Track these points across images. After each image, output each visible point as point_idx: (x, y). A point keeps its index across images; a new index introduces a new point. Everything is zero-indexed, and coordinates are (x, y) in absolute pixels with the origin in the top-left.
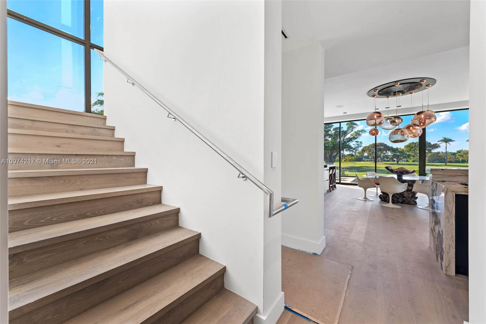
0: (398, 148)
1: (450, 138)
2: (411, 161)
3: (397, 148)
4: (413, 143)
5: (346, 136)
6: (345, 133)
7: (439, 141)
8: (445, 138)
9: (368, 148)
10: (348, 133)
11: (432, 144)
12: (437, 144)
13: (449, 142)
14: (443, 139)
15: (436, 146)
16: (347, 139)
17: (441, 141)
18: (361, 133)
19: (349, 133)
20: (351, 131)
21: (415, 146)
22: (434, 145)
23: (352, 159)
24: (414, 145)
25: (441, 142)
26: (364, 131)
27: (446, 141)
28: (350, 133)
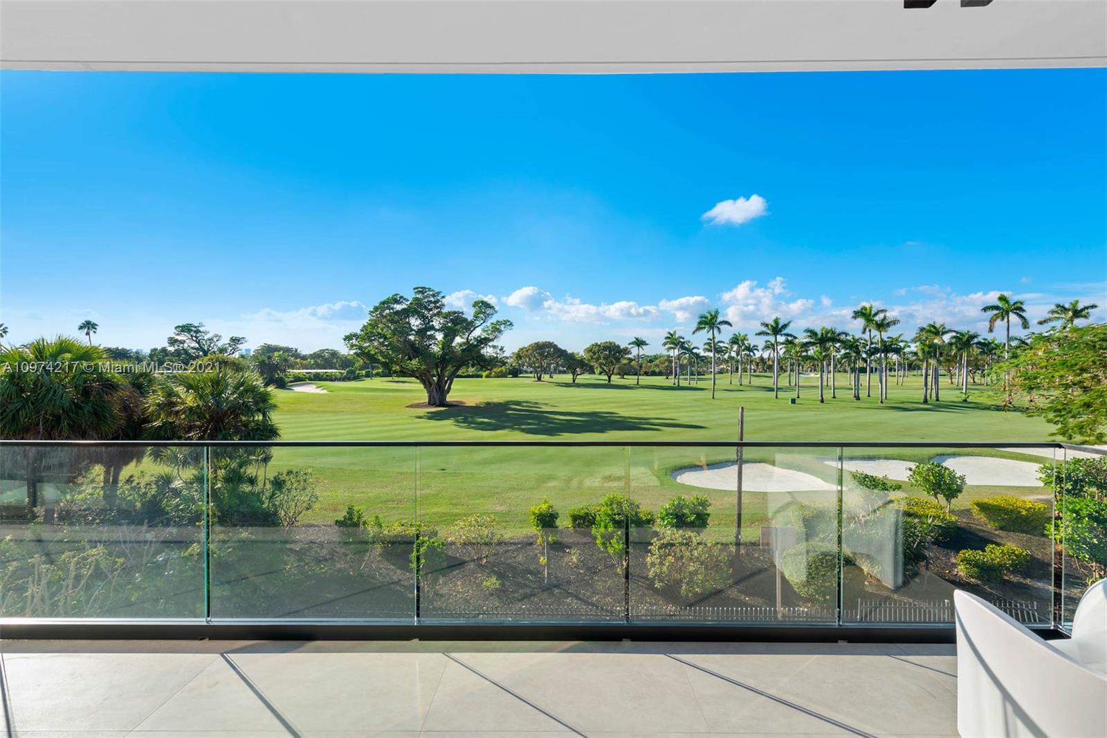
0: (575, 352)
1: (644, 340)
2: (598, 372)
3: (573, 353)
4: (597, 345)
5: (472, 331)
6: (469, 326)
7: (629, 344)
8: (637, 339)
9: (527, 351)
10: (476, 325)
11: (622, 348)
12: (627, 348)
13: (644, 347)
14: (635, 340)
15: (626, 351)
16: (475, 338)
17: (632, 343)
18: (503, 326)
19: (478, 326)
20: (482, 322)
21: (599, 350)
22: (624, 349)
23: (501, 371)
24: (597, 348)
25: (633, 346)
26: (508, 323)
27: (639, 343)
28: (481, 327)
